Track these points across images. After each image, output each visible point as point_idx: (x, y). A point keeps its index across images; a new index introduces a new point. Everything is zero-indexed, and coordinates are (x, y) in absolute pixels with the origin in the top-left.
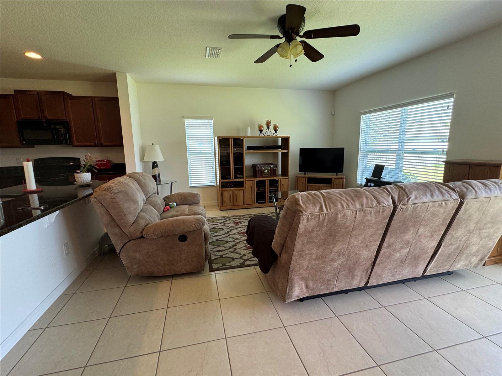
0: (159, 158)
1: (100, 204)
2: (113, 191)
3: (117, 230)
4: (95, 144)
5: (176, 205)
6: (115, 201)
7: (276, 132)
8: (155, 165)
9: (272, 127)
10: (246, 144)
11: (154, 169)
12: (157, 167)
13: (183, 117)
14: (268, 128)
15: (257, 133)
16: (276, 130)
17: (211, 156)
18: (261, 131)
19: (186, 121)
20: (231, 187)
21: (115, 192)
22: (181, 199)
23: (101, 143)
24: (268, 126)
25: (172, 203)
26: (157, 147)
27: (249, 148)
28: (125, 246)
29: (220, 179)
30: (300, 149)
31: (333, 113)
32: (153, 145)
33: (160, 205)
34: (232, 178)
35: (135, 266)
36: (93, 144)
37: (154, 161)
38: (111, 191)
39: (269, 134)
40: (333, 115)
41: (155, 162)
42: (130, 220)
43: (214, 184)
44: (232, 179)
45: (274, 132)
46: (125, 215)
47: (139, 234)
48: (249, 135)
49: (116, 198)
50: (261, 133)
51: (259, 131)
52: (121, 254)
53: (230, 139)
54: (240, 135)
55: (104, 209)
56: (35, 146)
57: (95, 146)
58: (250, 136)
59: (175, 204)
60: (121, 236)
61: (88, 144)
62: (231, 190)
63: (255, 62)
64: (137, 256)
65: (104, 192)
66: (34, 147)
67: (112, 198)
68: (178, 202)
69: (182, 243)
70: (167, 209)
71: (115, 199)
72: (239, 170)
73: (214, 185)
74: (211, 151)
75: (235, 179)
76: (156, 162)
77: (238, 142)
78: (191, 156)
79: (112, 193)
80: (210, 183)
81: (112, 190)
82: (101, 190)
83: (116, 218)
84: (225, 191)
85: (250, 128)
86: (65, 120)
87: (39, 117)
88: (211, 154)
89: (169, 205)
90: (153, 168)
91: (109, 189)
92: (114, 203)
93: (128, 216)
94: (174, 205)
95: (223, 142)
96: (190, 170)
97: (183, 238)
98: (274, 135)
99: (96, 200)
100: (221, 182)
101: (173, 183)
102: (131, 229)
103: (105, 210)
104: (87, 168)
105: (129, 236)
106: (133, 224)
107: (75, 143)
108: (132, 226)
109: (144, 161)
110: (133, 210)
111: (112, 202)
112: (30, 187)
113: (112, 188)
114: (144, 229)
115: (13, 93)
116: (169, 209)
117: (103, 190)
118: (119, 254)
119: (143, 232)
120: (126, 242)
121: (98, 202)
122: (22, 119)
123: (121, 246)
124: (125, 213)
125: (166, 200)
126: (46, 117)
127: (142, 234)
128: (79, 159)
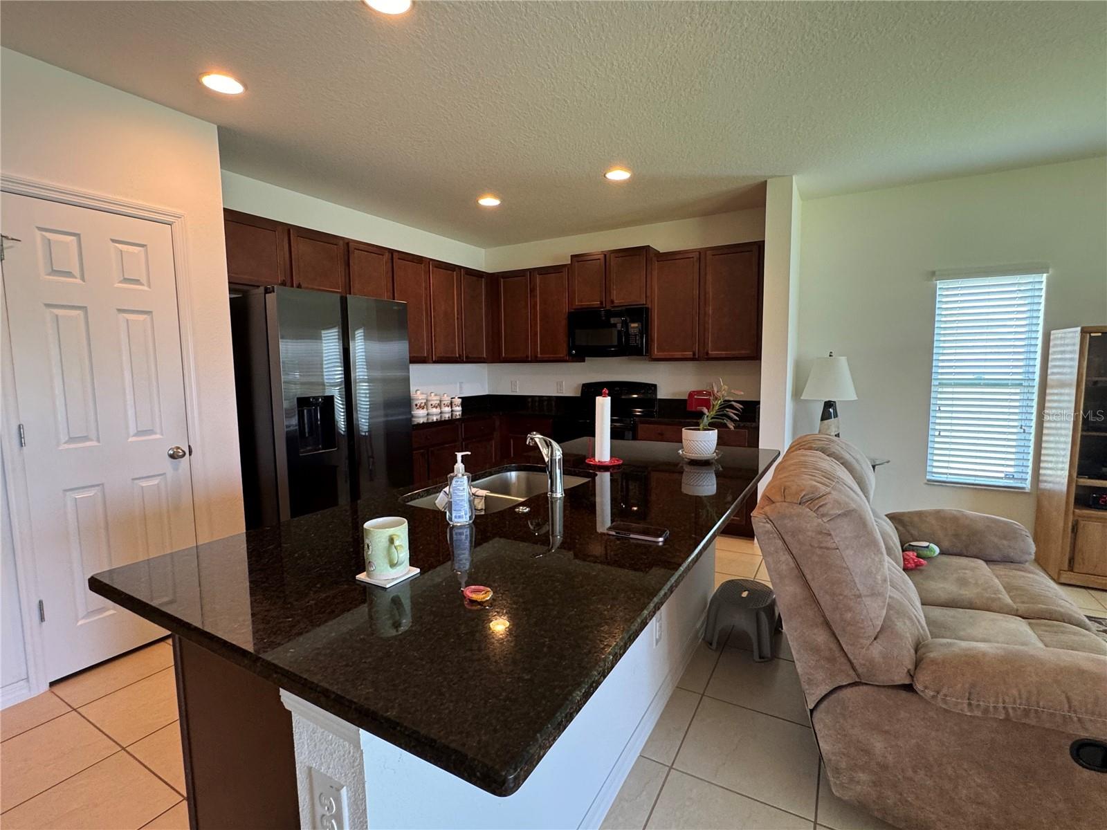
0: (845, 392)
1: (780, 543)
2: (824, 510)
3: (821, 637)
4: (694, 354)
5: (939, 554)
6: (830, 545)
8: (829, 409)
11: (826, 422)
12: (836, 416)
13: (933, 273)
17: (1018, 391)
19: (940, 285)
21: (831, 512)
22: (956, 535)
23: (707, 353)
25: (925, 544)
26: (843, 364)
28: (835, 696)
29: (1075, 475)
32: (830, 356)
35: (862, 776)
36: (689, 354)
37: (827, 400)
38: (821, 509)
41: (829, 401)
42: (872, 615)
43: (1024, 485)
46: (860, 596)
47: (899, 676)
49: (832, 533)
52: (817, 714)
55: (790, 560)
56: (586, 358)
57: (693, 359)
59: (937, 550)
60: (831, 660)
61: (678, 354)
64: (878, 745)
65: (799, 509)
66: (584, 361)
67: (820, 533)
68: (946, 544)
69: (1088, 773)
70: (917, 566)
71: (830, 535)
73: (1023, 488)
74: (1022, 376)
76: (835, 402)
78: (940, 390)
79: (823, 515)
80: (1006, 477)
81: (826, 504)
82: (788, 500)
83: (825, 600)
84: (1089, 518)
86: (643, 304)
87: (602, 303)
88: (1021, 385)
89: (913, 548)
90: (822, 419)
91: (812, 500)
92: (828, 548)
93: (867, 601)
94: (932, 550)
96: (937, 433)
97: (1102, 756)
99: (769, 526)
100: (1077, 486)
101: (877, 467)
103: (792, 565)
104: (712, 418)
105: (860, 670)
106: (878, 633)
107: (656, 352)
108: (878, 640)
109: (802, 398)
110: (880, 582)
111: (822, 545)
112: (601, 454)
113: (820, 497)
114: (918, 663)
115: (569, 262)
116: (922, 565)
117: (795, 501)
118: (812, 711)
119: (915, 674)
120: (844, 684)
121: (775, 535)
122: (575, 309)
123: (824, 690)
124: (858, 590)
125: (900, 528)
126: (612, 302)
127: (913, 681)
128: (655, 386)
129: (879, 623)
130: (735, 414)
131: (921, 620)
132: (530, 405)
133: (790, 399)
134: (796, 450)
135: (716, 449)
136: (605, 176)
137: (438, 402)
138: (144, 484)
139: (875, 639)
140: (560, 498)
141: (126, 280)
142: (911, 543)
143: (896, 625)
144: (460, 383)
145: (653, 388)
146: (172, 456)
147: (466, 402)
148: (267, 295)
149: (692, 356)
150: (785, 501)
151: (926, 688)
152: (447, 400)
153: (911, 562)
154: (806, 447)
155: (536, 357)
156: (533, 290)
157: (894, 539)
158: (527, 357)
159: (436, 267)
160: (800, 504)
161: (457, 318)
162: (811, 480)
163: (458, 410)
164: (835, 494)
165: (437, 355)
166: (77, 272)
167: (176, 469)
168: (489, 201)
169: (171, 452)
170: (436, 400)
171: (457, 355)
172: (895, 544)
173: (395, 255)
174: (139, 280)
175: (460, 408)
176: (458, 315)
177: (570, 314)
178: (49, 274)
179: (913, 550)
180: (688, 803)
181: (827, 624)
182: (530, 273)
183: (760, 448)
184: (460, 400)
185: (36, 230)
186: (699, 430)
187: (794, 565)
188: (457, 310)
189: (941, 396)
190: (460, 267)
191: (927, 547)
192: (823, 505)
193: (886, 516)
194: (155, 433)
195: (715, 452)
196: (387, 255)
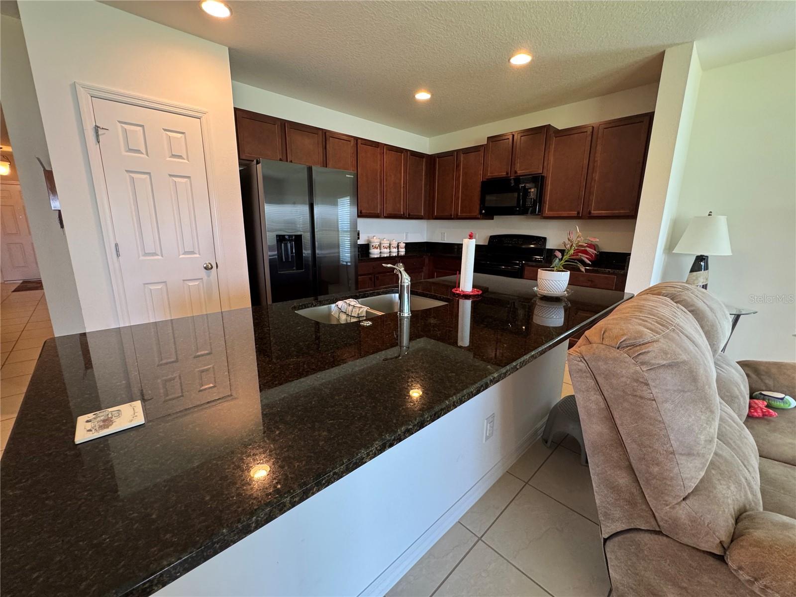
0: (720, 248)
1: (593, 383)
2: (645, 358)
4: (578, 213)
6: (646, 394)
8: (700, 264)
11: (695, 273)
12: (706, 268)
21: (653, 362)
23: (590, 213)
25: (780, 395)
26: (722, 223)
32: (709, 215)
36: (574, 213)
37: (699, 254)
38: (641, 356)
41: (702, 256)
42: (684, 476)
46: (673, 453)
47: (710, 544)
49: (651, 383)
52: (610, 545)
55: (601, 400)
56: (494, 217)
57: (578, 217)
59: (793, 403)
60: (632, 503)
61: (565, 214)
65: (615, 353)
66: (493, 219)
67: (637, 381)
70: (763, 415)
71: (647, 385)
76: (707, 257)
79: (643, 363)
81: (648, 352)
82: (606, 341)
86: (541, 174)
87: (507, 174)
90: (692, 271)
91: (634, 346)
92: (641, 398)
93: (682, 460)
94: (787, 403)
99: (582, 365)
102: (683, 512)
103: (602, 405)
105: (661, 524)
106: (689, 495)
107: (547, 212)
108: (688, 501)
109: (673, 252)
110: (703, 442)
111: (635, 393)
112: (465, 285)
113: (643, 344)
114: (735, 537)
115: (486, 143)
116: (771, 415)
117: (613, 345)
118: (605, 540)
119: (729, 547)
120: (643, 528)
121: (588, 375)
122: (487, 179)
123: (620, 527)
124: (671, 446)
125: (753, 376)
126: (516, 172)
127: (725, 553)
128: (545, 239)
129: (693, 485)
130: (587, 258)
131: (753, 483)
132: (456, 250)
133: (662, 251)
134: (644, 294)
135: (567, 288)
136: (509, 60)
137: (389, 245)
138: (191, 284)
139: (684, 499)
140: (407, 317)
141: (173, 156)
142: (763, 393)
143: (715, 488)
144: (406, 233)
145: (543, 240)
146: (206, 268)
147: (408, 246)
148: (257, 165)
149: (576, 215)
150: (602, 344)
151: (740, 568)
152: (395, 244)
153: (759, 411)
154: (656, 292)
155: (457, 215)
156: (458, 166)
157: (742, 387)
158: (451, 215)
159: (388, 150)
160: (618, 348)
161: (403, 187)
162: (640, 325)
163: (402, 252)
164: (663, 344)
165: (388, 212)
166: (144, 151)
167: (209, 276)
168: (423, 96)
169: (205, 266)
170: (387, 243)
171: (402, 213)
172: (741, 392)
173: (359, 141)
174: (181, 156)
175: (404, 250)
176: (403, 184)
177: (483, 183)
178: (127, 152)
179: (764, 399)
180: (483, 575)
181: (631, 469)
182: (457, 153)
183: (625, 291)
184: (404, 244)
185: (118, 123)
186: (553, 271)
187: (604, 406)
188: (404, 182)
190: (407, 150)
191: (782, 399)
192: (645, 352)
193: (738, 363)
194: (196, 254)
195: (566, 290)
196: (353, 142)
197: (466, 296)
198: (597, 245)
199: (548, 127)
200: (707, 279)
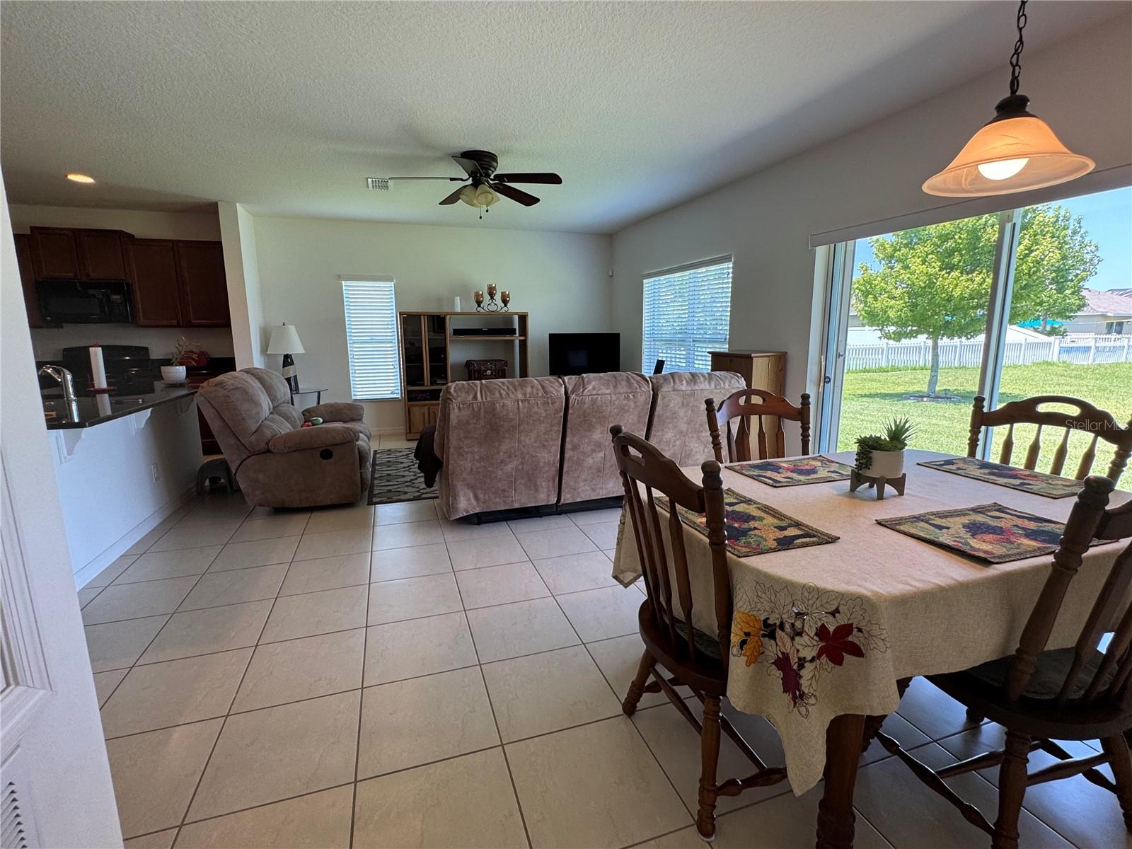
0: (296, 349)
2: (226, 387)
3: (232, 441)
4: (178, 322)
5: (323, 423)
6: (229, 401)
7: (506, 306)
8: (288, 361)
9: (498, 297)
10: (450, 326)
11: (286, 368)
12: (292, 363)
13: (339, 277)
14: (492, 298)
15: (473, 307)
16: (505, 302)
17: (390, 345)
18: (479, 303)
19: (344, 284)
20: (426, 399)
21: (229, 388)
22: (331, 413)
23: (190, 321)
24: (492, 295)
25: (316, 418)
26: (292, 329)
27: (457, 332)
28: (243, 464)
29: (406, 386)
30: (550, 334)
31: (610, 274)
32: (284, 325)
33: (295, 419)
34: (426, 384)
35: (257, 492)
36: (175, 322)
37: (286, 353)
39: (493, 308)
40: (611, 276)
41: (287, 354)
42: (250, 426)
43: (397, 396)
44: (427, 386)
45: (503, 305)
46: (244, 419)
47: (263, 446)
48: (458, 309)
49: (231, 396)
50: (479, 306)
51: (477, 302)
52: (237, 475)
53: (422, 317)
54: (445, 309)
56: (64, 325)
57: (178, 326)
58: (459, 311)
59: (321, 420)
60: (239, 449)
61: (165, 322)
62: (426, 405)
63: (440, 204)
64: (261, 476)
65: (214, 388)
66: (62, 327)
67: (225, 397)
68: (326, 418)
69: (325, 461)
71: (229, 397)
72: (440, 370)
73: (397, 398)
74: (392, 338)
75: (431, 385)
76: (291, 355)
77: (438, 322)
78: (355, 346)
79: (225, 389)
81: (225, 385)
82: (210, 385)
84: (414, 405)
85: (458, 298)
86: (123, 280)
87: (76, 275)
88: (392, 342)
89: (310, 421)
90: (284, 366)
91: (221, 384)
93: (248, 422)
94: (319, 420)
95: (409, 322)
96: (354, 371)
97: (326, 454)
98: (503, 311)
99: (202, 398)
100: (408, 391)
101: (321, 393)
102: (253, 438)
103: (216, 413)
105: (250, 450)
106: (254, 432)
107: (142, 320)
108: (254, 434)
109: (268, 353)
112: (100, 383)
114: (270, 440)
115: (29, 233)
117: (213, 385)
118: (235, 474)
119: (268, 443)
120: (245, 457)
121: (206, 402)
122: (43, 278)
123: (238, 462)
127: (269, 446)
128: (147, 349)
129: (254, 429)
133: (259, 353)
135: (184, 376)
136: (66, 178)
140: (74, 400)
143: (262, 430)
145: (144, 350)
149: (177, 324)
151: (273, 450)
181: (234, 434)
189: (354, 350)
195: (183, 378)
197: (103, 391)
198: (207, 353)
199: (121, 232)
200: (295, 372)
